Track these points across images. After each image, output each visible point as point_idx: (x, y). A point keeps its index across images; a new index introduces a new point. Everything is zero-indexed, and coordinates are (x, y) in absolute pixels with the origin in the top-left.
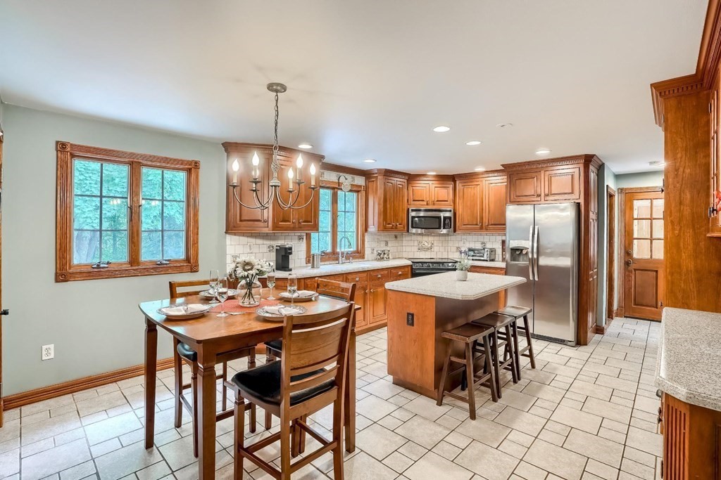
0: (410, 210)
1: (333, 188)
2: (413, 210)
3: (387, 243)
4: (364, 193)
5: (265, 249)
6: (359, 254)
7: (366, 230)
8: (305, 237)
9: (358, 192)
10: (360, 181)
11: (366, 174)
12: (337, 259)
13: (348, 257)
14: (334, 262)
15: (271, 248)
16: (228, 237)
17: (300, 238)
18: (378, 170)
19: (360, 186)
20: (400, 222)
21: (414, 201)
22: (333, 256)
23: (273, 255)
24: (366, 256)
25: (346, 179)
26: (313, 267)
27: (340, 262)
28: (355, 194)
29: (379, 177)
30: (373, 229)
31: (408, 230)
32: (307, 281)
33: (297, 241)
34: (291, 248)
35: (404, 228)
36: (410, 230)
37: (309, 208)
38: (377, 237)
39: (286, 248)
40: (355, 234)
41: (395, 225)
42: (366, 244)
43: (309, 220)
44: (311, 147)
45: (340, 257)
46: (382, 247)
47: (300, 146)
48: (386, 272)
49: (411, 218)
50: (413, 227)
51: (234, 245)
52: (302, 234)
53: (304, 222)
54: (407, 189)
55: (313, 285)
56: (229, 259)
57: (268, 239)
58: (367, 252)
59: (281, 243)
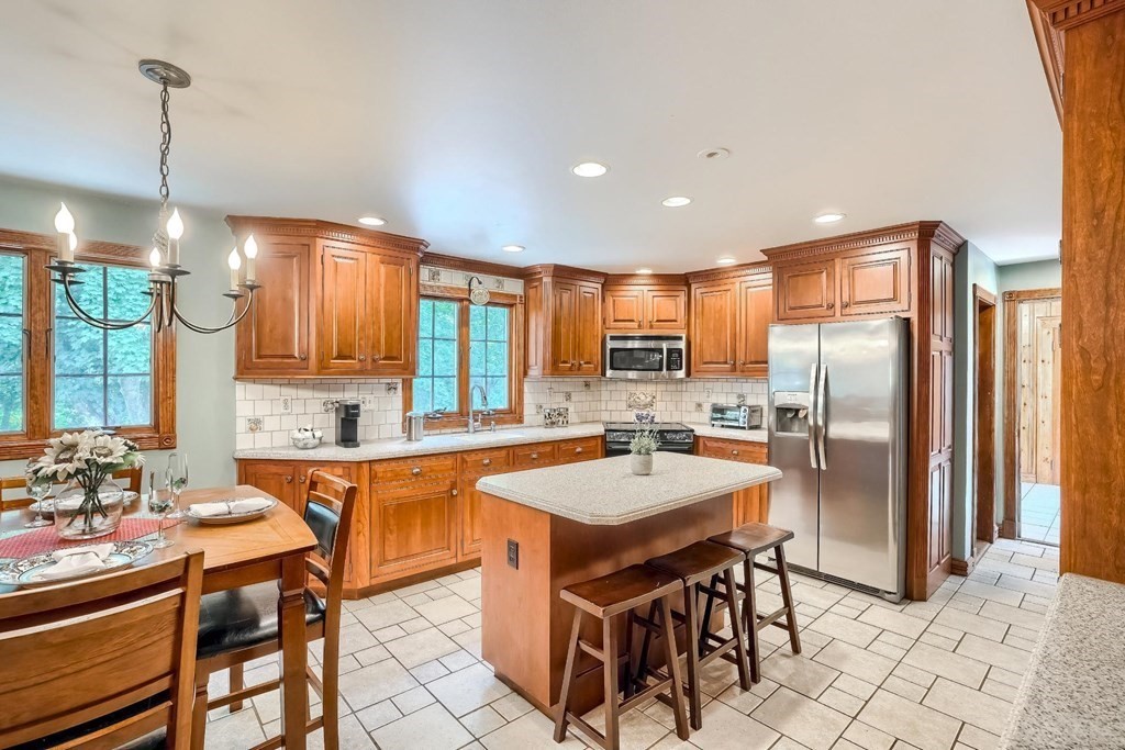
0: (608, 338)
1: (461, 300)
2: (612, 338)
3: (568, 397)
4: (520, 308)
5: (319, 407)
6: (513, 415)
7: (525, 374)
8: (400, 386)
9: (511, 306)
10: (514, 287)
11: (525, 274)
12: (466, 425)
13: (491, 419)
14: (460, 430)
15: (330, 406)
16: (240, 388)
17: (391, 388)
18: (542, 266)
19: (514, 296)
20: (587, 357)
21: (615, 321)
22: (461, 417)
23: (333, 415)
24: (526, 419)
25: (480, 283)
26: (410, 439)
27: (471, 430)
28: (506, 310)
29: (544, 280)
30: (535, 371)
31: (604, 374)
32: (376, 467)
33: (383, 393)
34: (356, 407)
35: (596, 370)
36: (609, 373)
37: (395, 335)
38: (548, 385)
39: (347, 406)
40: (506, 379)
41: (577, 364)
42: (528, 399)
43: (395, 355)
44: (382, 223)
45: (471, 421)
46: (558, 402)
47: (361, 220)
48: (548, 449)
49: (608, 352)
50: (612, 368)
51: (252, 400)
52: (394, 381)
53: (384, 359)
54: (603, 300)
55: (389, 475)
56: (242, 425)
57: (323, 390)
58: (529, 411)
59: (350, 397)
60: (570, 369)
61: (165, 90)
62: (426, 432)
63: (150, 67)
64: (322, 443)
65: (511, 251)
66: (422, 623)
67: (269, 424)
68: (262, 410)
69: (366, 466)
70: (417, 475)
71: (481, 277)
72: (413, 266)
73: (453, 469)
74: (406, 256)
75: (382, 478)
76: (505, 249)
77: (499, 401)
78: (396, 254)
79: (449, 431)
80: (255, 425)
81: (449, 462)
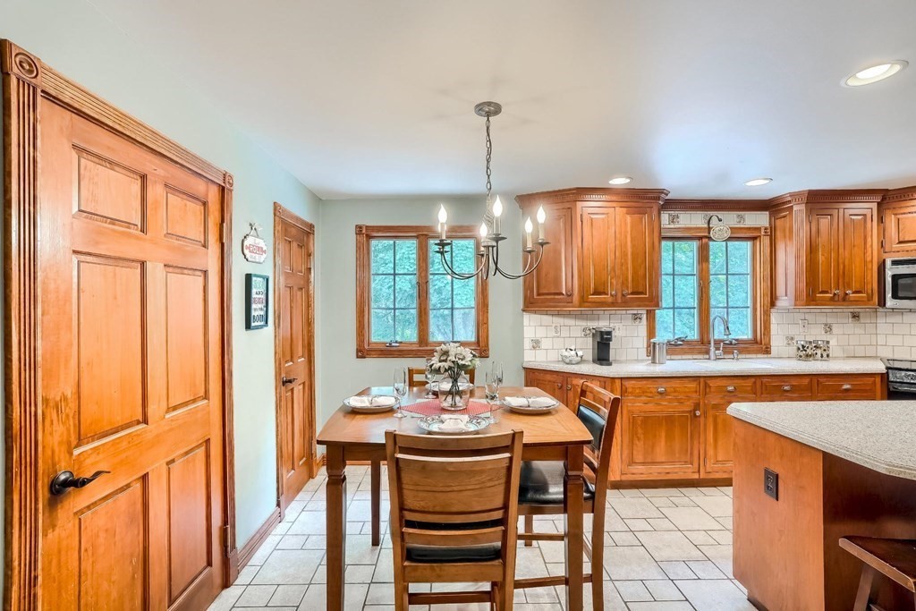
0: (888, 263)
1: (700, 238)
2: (895, 263)
3: (828, 328)
4: (766, 241)
5: (579, 333)
6: (759, 345)
7: (773, 304)
8: (644, 317)
9: (754, 239)
10: (760, 219)
11: (771, 206)
12: (707, 352)
13: (732, 348)
14: (701, 356)
15: (588, 332)
16: (526, 317)
17: (636, 317)
18: (792, 195)
19: (758, 229)
20: (855, 286)
21: (900, 242)
22: (702, 345)
23: (590, 340)
24: (774, 350)
25: (720, 220)
26: (654, 362)
27: (713, 357)
28: (749, 244)
29: (795, 208)
30: (784, 302)
31: (882, 303)
32: (626, 383)
33: (629, 322)
34: (609, 333)
35: (870, 298)
36: (890, 302)
37: (641, 272)
38: (802, 316)
39: (601, 332)
40: (749, 311)
41: (842, 294)
42: (774, 328)
43: (641, 290)
44: (628, 181)
45: (712, 349)
46: (817, 334)
47: (611, 182)
48: (806, 381)
49: (889, 280)
50: (895, 296)
51: (535, 326)
52: (640, 312)
53: (632, 293)
54: (881, 220)
55: (637, 391)
56: (527, 344)
57: (583, 319)
58: (777, 342)
59: (603, 325)
60: (832, 299)
61: (488, 119)
62: (668, 357)
63: (480, 108)
64: (582, 361)
65: (757, 186)
66: (665, 524)
67: (545, 344)
68: (541, 333)
69: (618, 383)
70: (661, 393)
71: (721, 214)
72: (655, 213)
73: (696, 392)
74: (649, 205)
75: (632, 393)
76: (749, 184)
77: (742, 330)
78: (640, 205)
79: (690, 357)
80: (536, 344)
81: (693, 385)
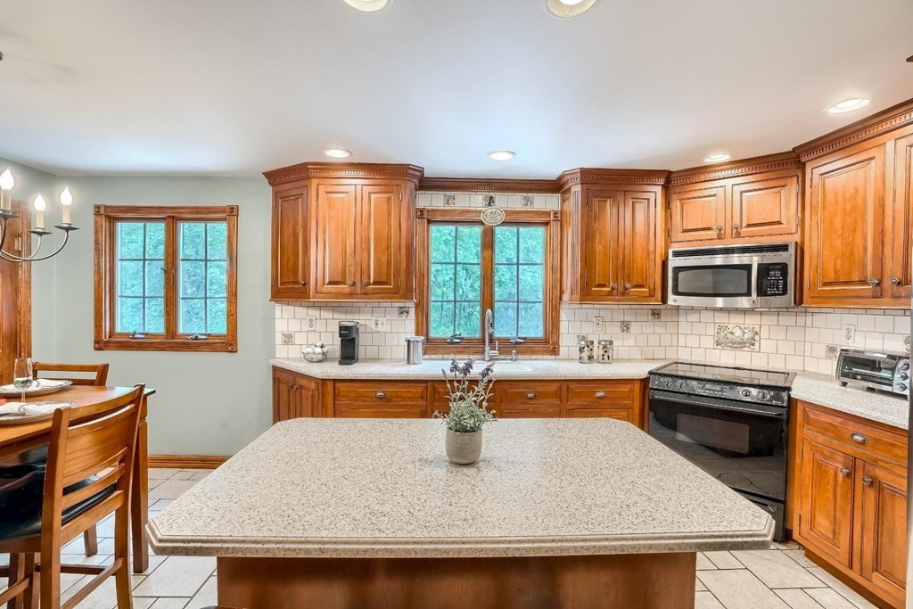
2: (676, 254)
3: (626, 327)
4: (555, 226)
6: (548, 344)
7: (560, 300)
8: (412, 311)
9: (546, 224)
10: (547, 202)
11: (556, 186)
12: (483, 352)
14: (478, 356)
16: (278, 307)
17: (403, 311)
19: (548, 214)
21: (685, 231)
24: (563, 350)
26: (409, 362)
27: (487, 357)
28: (540, 229)
29: (573, 189)
30: (566, 297)
31: (664, 300)
33: (396, 316)
35: (652, 295)
37: (384, 259)
38: (597, 313)
40: (540, 305)
41: (621, 289)
42: (564, 326)
43: (384, 280)
45: (487, 348)
49: (670, 274)
50: (676, 292)
51: (287, 318)
52: (407, 305)
54: (668, 206)
55: (353, 395)
56: (279, 339)
58: (568, 341)
64: (327, 359)
67: (299, 339)
68: (294, 326)
69: (330, 385)
71: (505, 195)
74: (396, 183)
77: (534, 328)
78: (386, 182)
79: (466, 356)
80: (288, 339)
